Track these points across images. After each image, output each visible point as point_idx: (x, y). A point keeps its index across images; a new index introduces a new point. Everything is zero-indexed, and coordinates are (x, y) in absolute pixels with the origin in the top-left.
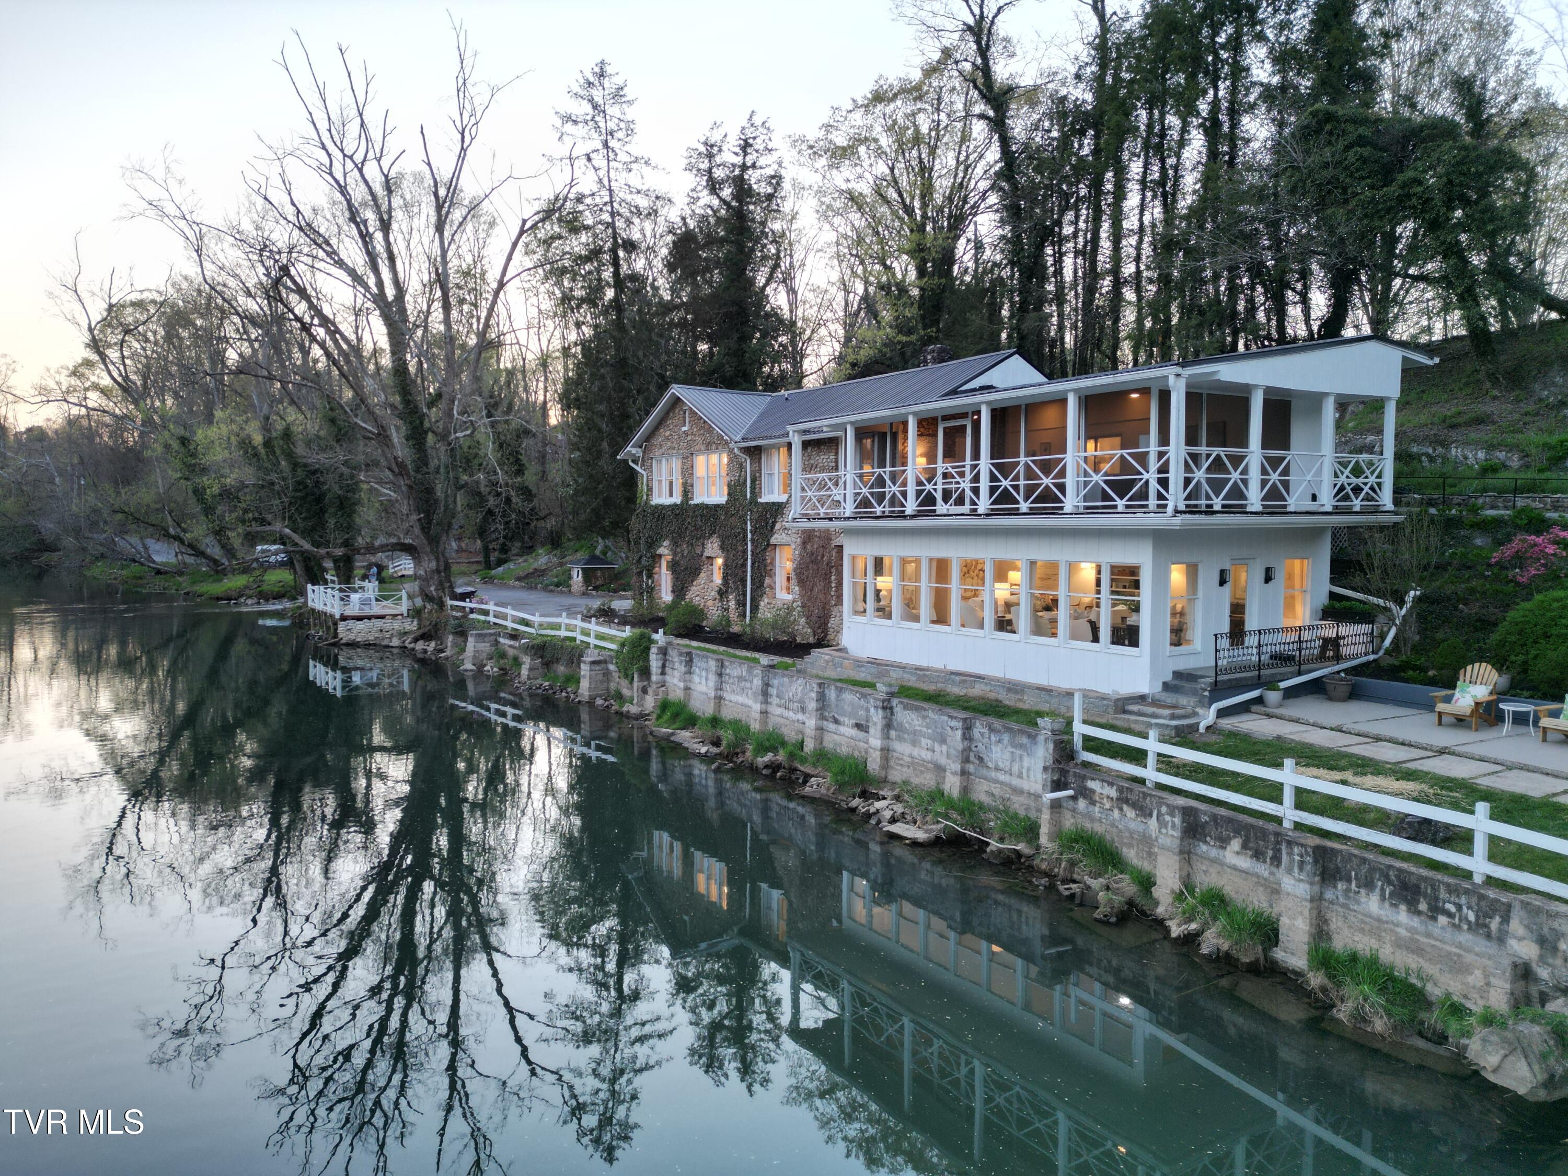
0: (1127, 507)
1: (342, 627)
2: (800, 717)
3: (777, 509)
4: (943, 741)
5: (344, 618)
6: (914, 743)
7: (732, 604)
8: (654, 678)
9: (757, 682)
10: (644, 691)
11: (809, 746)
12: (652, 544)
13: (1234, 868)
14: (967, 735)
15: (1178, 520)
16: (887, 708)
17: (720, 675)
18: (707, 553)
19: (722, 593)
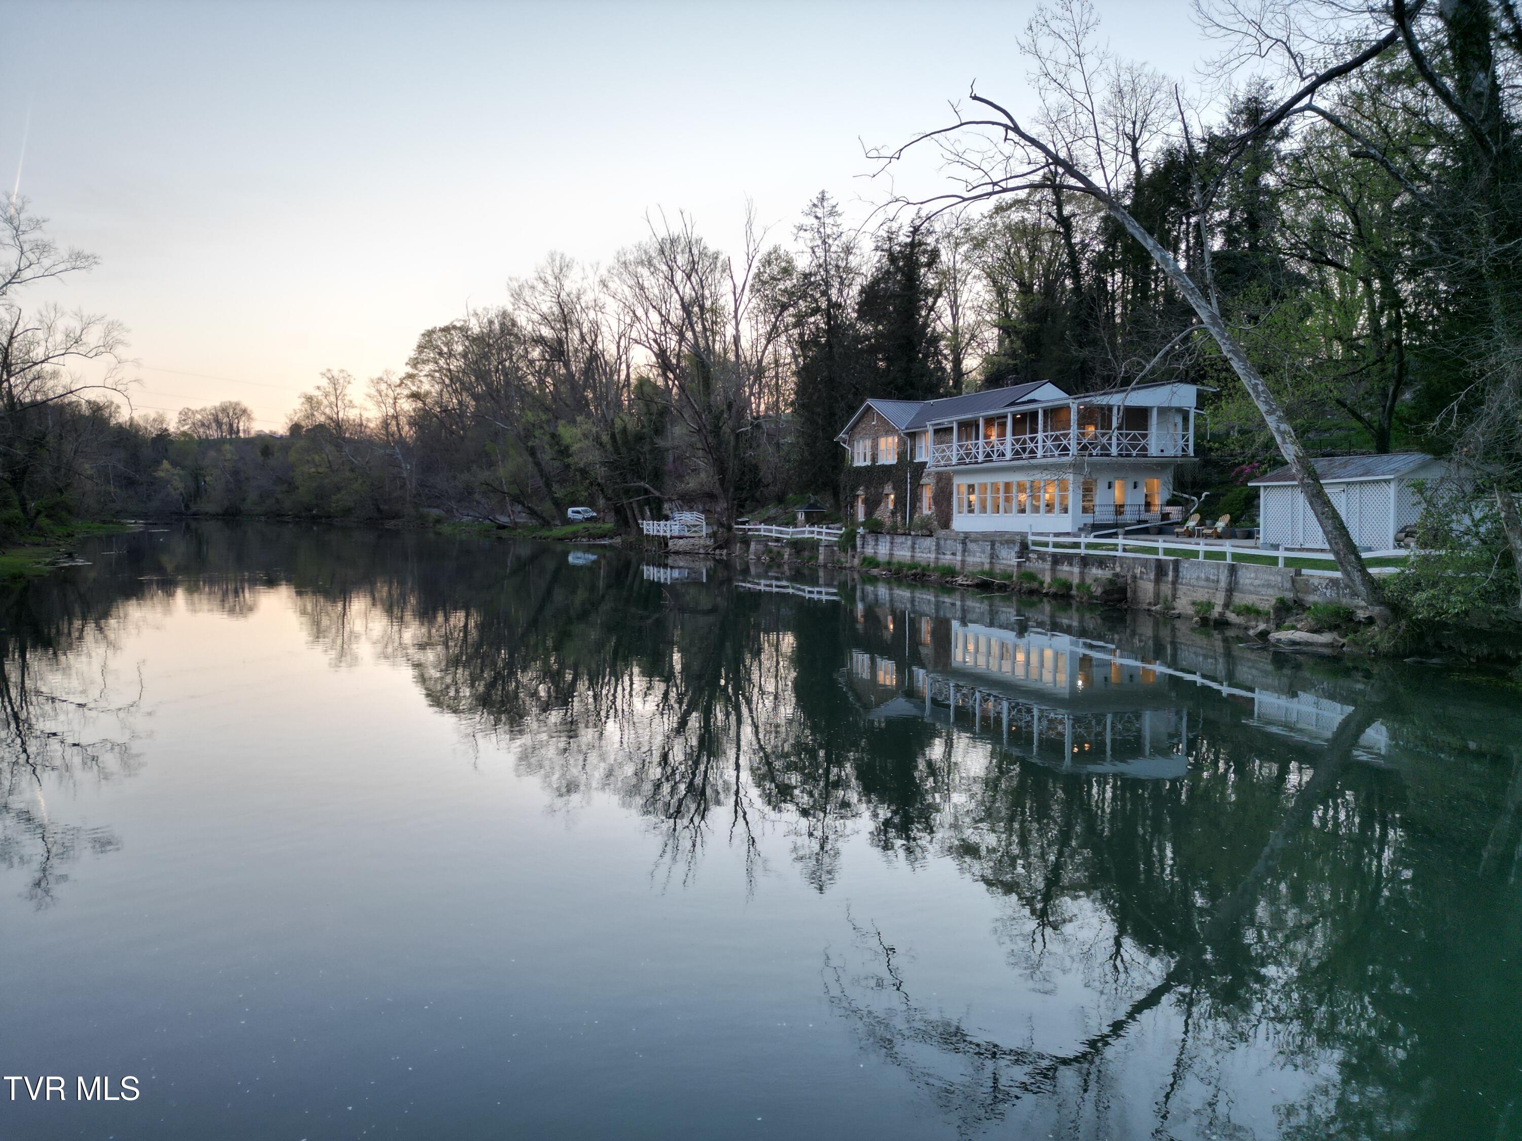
0: (1059, 455)
1: (670, 543)
2: (928, 555)
3: (924, 465)
4: (984, 552)
5: (672, 538)
6: (973, 555)
7: (899, 518)
8: (858, 550)
9: (909, 542)
10: (854, 557)
11: (932, 565)
12: (854, 488)
13: (1064, 571)
17: (892, 543)
18: (885, 492)
19: (893, 513)
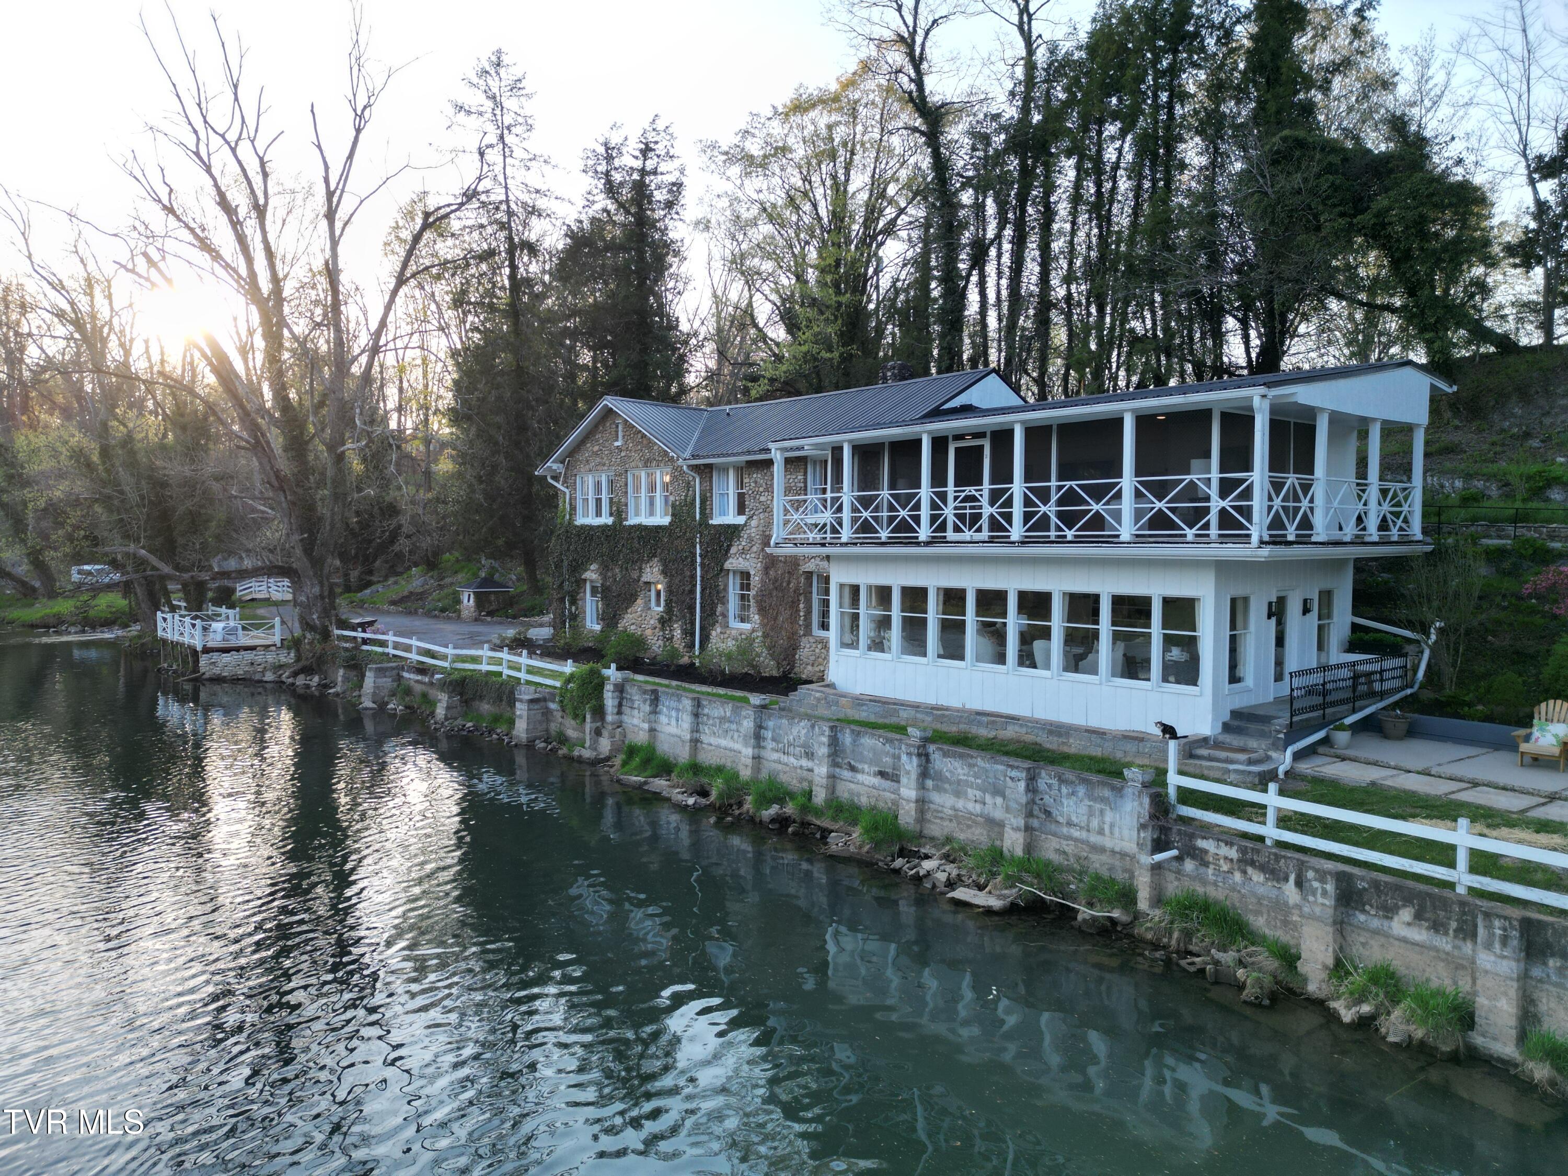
0: (1197, 536)
1: (203, 660)
2: (805, 763)
3: (732, 532)
4: (999, 792)
5: (206, 650)
6: (958, 794)
7: (678, 633)
8: (609, 718)
9: (748, 724)
10: (598, 733)
11: (820, 797)
12: (577, 567)
13: (1404, 940)
14: (1032, 788)
15: (1266, 551)
16: (924, 756)
17: (696, 715)
18: (645, 578)
19: (665, 622)
